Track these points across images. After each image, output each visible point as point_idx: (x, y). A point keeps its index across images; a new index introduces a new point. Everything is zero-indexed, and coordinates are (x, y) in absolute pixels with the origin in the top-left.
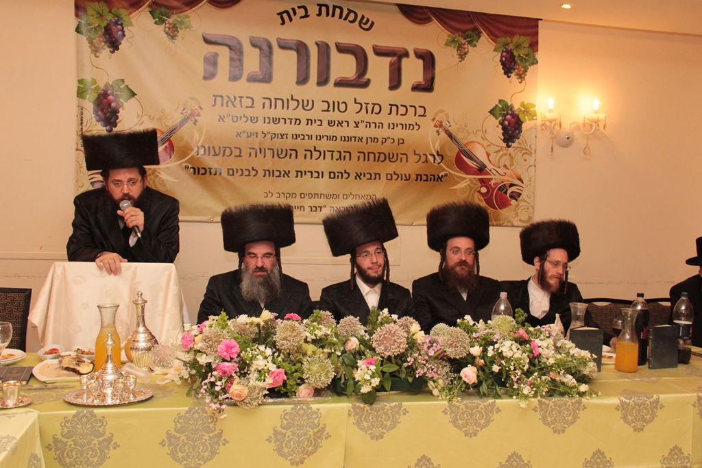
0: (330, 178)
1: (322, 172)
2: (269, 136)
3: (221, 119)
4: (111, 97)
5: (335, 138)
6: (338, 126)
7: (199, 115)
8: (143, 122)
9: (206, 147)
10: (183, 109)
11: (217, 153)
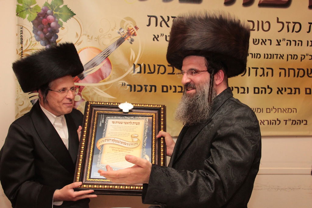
0: (255, 93)
1: (248, 88)
3: (156, 38)
4: (50, 17)
5: (259, 56)
6: (262, 44)
7: (134, 34)
8: (81, 41)
9: (142, 65)
10: (120, 28)
11: (152, 71)
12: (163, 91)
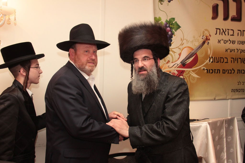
2: (239, 51)
3: (219, 41)
4: (168, 29)
7: (209, 40)
8: (183, 44)
9: (213, 57)
10: (203, 36)
11: (218, 61)
12: (223, 73)
